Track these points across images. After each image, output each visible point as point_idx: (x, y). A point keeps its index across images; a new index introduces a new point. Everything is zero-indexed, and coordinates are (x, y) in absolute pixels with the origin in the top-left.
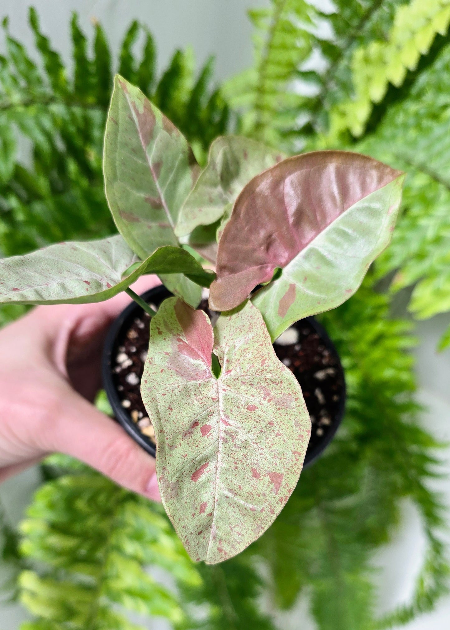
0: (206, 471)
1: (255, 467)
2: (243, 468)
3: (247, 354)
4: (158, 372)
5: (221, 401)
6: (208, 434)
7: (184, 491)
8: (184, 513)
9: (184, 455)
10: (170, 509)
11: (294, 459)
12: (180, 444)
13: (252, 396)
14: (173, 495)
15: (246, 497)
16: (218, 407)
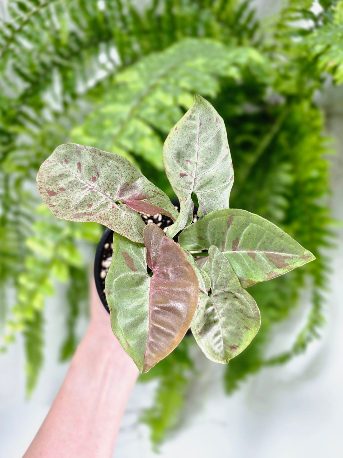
0: (78, 171)
1: (66, 191)
2: (68, 186)
3: (113, 218)
4: (133, 175)
5: (101, 194)
6: (92, 179)
7: (77, 157)
9: (88, 161)
10: (72, 145)
11: (52, 204)
12: (93, 163)
14: (77, 150)
15: (56, 178)
16: (100, 191)
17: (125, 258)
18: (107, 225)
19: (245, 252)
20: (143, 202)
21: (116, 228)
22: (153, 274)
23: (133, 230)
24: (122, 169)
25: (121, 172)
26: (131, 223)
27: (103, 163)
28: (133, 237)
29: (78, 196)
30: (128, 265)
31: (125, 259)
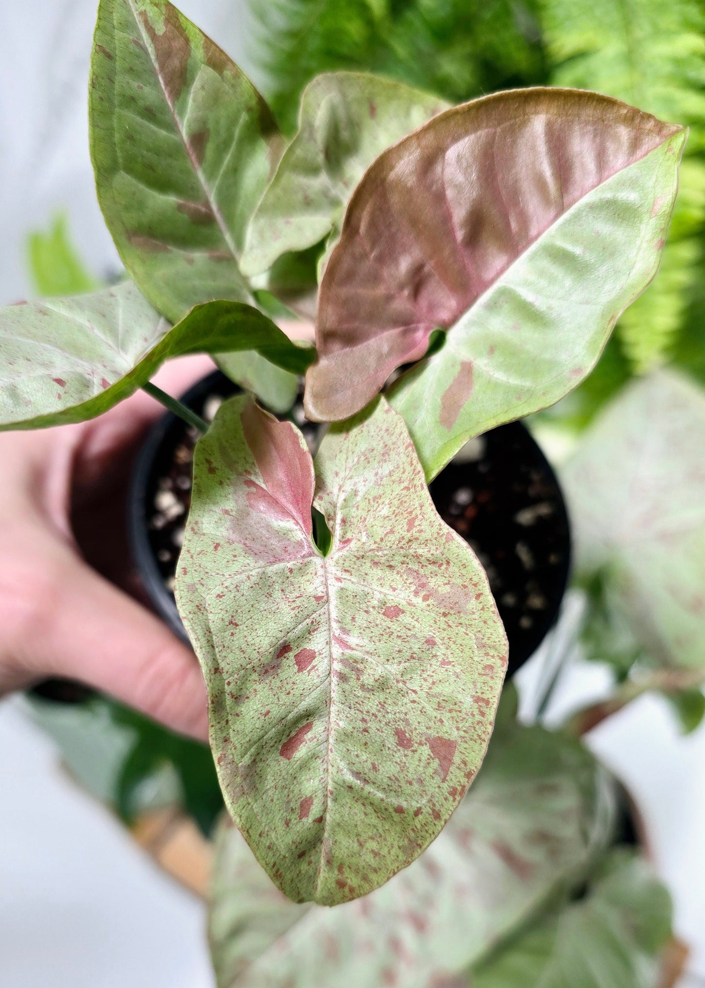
0: (309, 737)
1: (402, 726)
3: (381, 507)
4: (209, 550)
5: (334, 601)
6: (309, 668)
7: (268, 778)
8: (268, 821)
9: (264, 712)
10: (240, 816)
11: (476, 712)
12: (255, 690)
13: (392, 588)
14: (246, 788)
15: (386, 787)
16: (327, 613)
17: (457, 412)
30: (469, 389)
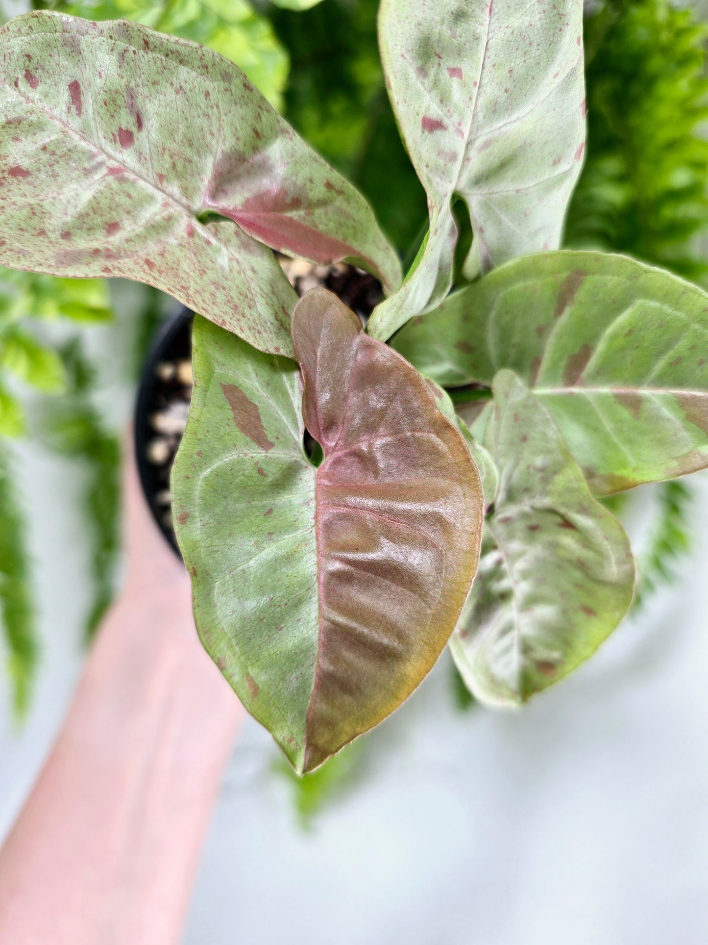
0: (72, 109)
1: (30, 179)
2: (39, 159)
3: (192, 268)
4: (257, 125)
5: (151, 190)
6: (118, 138)
7: (67, 62)
8: (37, 42)
9: (103, 73)
10: (49, 17)
12: (122, 77)
14: (67, 35)
16: (147, 178)
17: (231, 403)
18: (173, 289)
19: (605, 390)
20: (291, 219)
21: (204, 301)
22: (324, 456)
23: (258, 312)
24: (220, 104)
25: (219, 112)
26: (250, 287)
27: (156, 77)
28: (257, 334)
29: (72, 193)
30: (243, 428)
31: (234, 409)
